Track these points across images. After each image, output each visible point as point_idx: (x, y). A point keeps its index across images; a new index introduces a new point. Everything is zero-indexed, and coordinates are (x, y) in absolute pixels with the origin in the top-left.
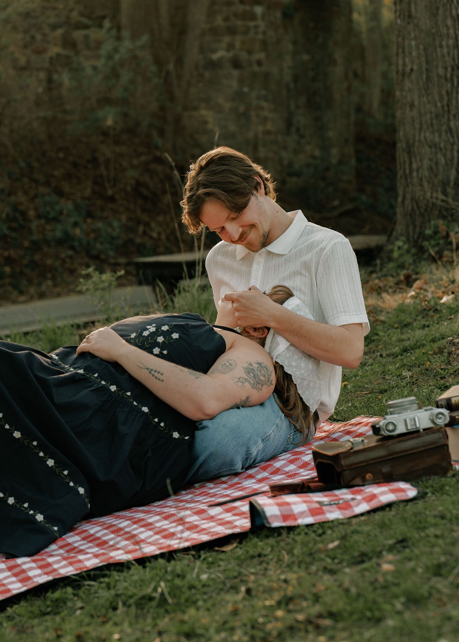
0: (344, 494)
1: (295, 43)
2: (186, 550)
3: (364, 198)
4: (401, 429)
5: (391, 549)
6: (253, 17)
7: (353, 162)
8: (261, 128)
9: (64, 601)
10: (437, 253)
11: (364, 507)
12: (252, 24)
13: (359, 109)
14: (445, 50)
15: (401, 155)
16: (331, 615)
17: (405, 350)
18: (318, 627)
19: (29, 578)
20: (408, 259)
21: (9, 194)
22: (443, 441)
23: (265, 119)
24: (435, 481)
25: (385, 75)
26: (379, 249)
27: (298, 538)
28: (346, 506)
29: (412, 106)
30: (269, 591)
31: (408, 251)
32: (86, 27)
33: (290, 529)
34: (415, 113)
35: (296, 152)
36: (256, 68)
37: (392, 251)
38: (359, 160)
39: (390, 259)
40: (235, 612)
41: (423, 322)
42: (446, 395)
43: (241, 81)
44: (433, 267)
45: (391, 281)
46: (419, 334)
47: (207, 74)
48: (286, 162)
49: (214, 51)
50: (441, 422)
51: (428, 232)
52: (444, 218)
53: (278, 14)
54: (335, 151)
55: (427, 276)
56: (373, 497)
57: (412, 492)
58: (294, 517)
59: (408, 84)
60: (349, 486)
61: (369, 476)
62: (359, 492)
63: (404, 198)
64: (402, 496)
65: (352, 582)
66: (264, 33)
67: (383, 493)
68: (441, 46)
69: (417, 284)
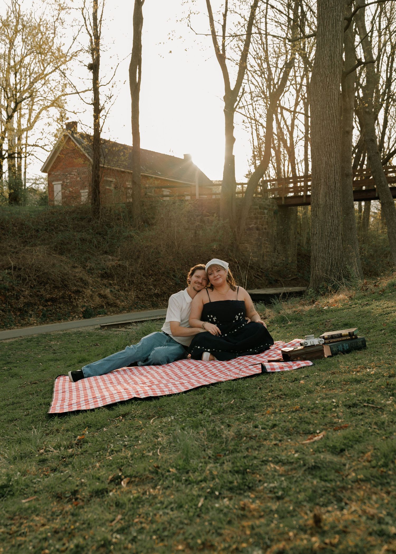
0: (290, 363)
1: (278, 222)
2: (242, 378)
3: (300, 274)
4: (309, 344)
5: (303, 378)
6: (264, 214)
7: (296, 262)
8: (265, 250)
9: (205, 391)
10: (323, 293)
11: (296, 367)
12: (263, 216)
13: (299, 245)
14: (328, 227)
15: (312, 261)
16: (285, 395)
17: (311, 324)
18: (281, 398)
19: (194, 385)
20: (314, 295)
21: (181, 270)
22: (322, 349)
23: (267, 247)
24: (318, 360)
25: (308, 233)
26: (304, 291)
27: (275, 375)
28: (291, 367)
29: (316, 245)
30: (266, 389)
31: (314, 292)
32: (209, 216)
33: (273, 373)
34: (317, 247)
35: (277, 258)
36: (264, 230)
37: (308, 292)
38: (298, 262)
39: (308, 295)
40: (256, 394)
41: (318, 315)
42: (322, 335)
43: (259, 234)
44: (322, 297)
45: (308, 302)
46: (316, 318)
47: (248, 232)
48: (273, 262)
49: (250, 225)
50: (322, 343)
51: (321, 286)
52: (326, 282)
53: (272, 213)
54: (290, 259)
55: (320, 300)
56: (299, 364)
57: (311, 364)
58: (274, 369)
59: (315, 238)
60: (292, 361)
61: (299, 358)
62: (295, 363)
63: (313, 274)
64: (308, 365)
65: (291, 386)
66: (267, 219)
67: (302, 364)
68: (327, 226)
69: (316, 303)
